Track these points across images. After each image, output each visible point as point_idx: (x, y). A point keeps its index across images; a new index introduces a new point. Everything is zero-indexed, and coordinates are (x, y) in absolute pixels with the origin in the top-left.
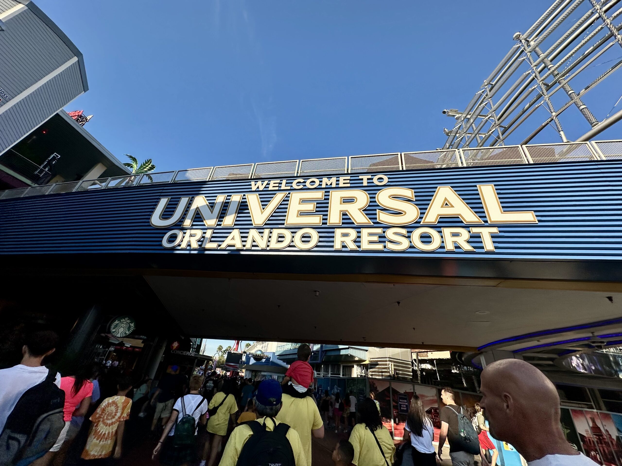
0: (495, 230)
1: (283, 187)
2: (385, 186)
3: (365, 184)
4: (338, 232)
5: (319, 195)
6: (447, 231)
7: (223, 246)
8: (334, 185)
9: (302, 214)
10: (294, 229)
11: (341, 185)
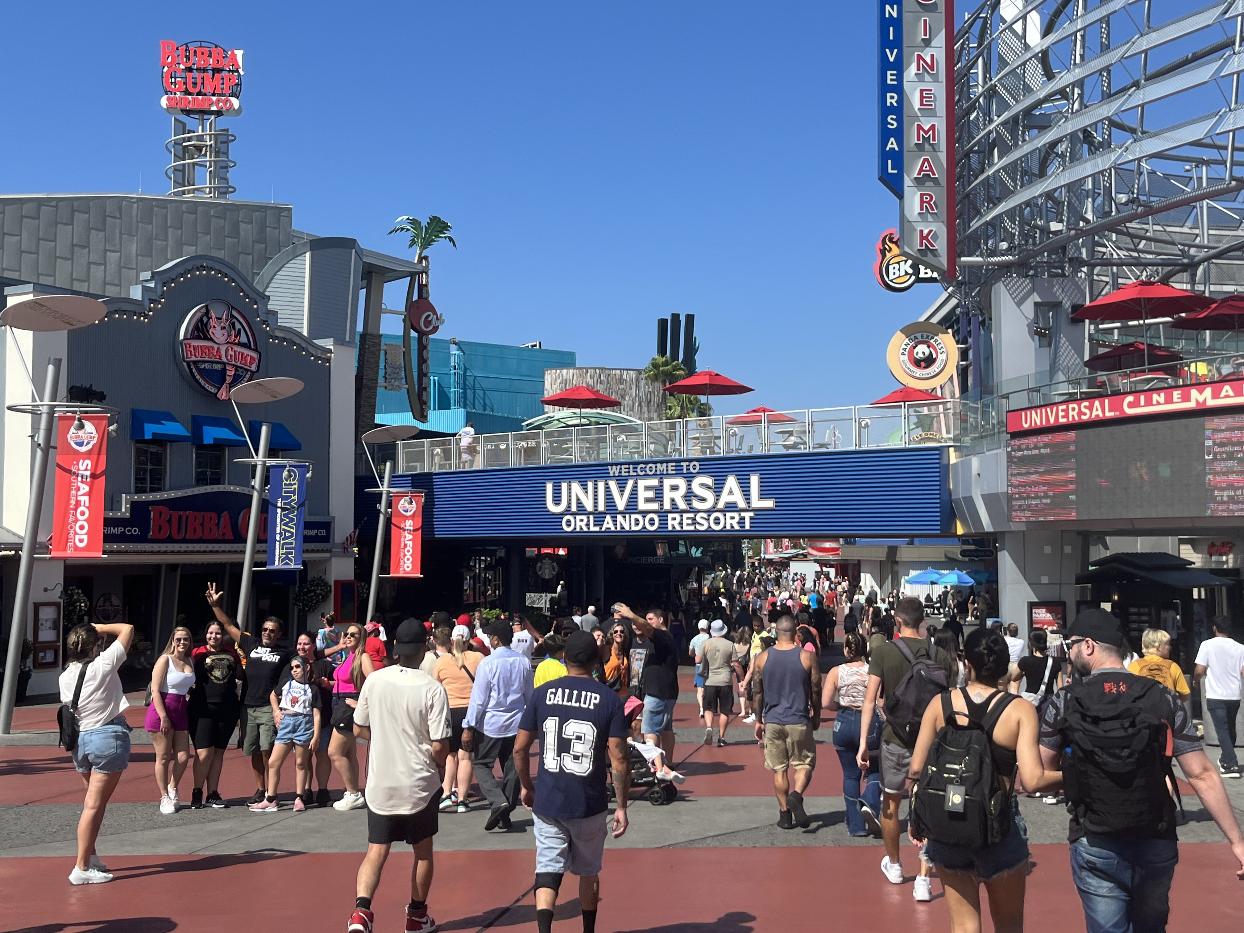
0: (752, 514)
1: (632, 473)
2: (698, 473)
3: (685, 471)
4: (670, 516)
5: (655, 482)
6: (729, 515)
7: (603, 529)
8: (665, 472)
9: (648, 500)
10: (644, 513)
11: (670, 472)
